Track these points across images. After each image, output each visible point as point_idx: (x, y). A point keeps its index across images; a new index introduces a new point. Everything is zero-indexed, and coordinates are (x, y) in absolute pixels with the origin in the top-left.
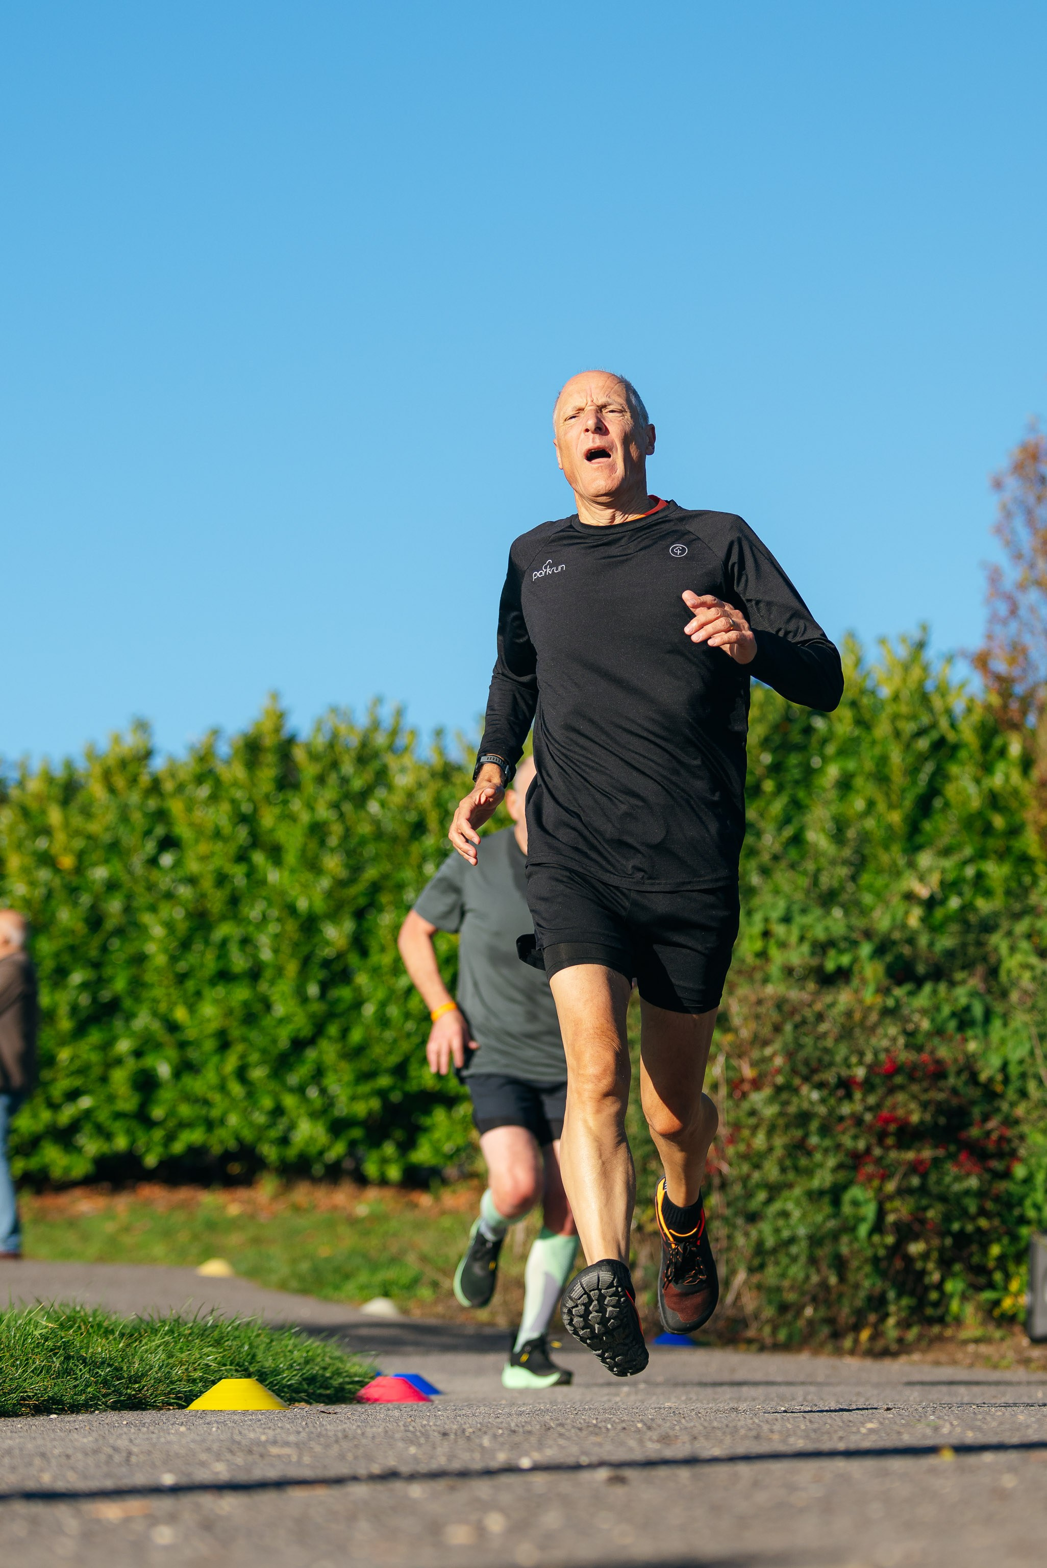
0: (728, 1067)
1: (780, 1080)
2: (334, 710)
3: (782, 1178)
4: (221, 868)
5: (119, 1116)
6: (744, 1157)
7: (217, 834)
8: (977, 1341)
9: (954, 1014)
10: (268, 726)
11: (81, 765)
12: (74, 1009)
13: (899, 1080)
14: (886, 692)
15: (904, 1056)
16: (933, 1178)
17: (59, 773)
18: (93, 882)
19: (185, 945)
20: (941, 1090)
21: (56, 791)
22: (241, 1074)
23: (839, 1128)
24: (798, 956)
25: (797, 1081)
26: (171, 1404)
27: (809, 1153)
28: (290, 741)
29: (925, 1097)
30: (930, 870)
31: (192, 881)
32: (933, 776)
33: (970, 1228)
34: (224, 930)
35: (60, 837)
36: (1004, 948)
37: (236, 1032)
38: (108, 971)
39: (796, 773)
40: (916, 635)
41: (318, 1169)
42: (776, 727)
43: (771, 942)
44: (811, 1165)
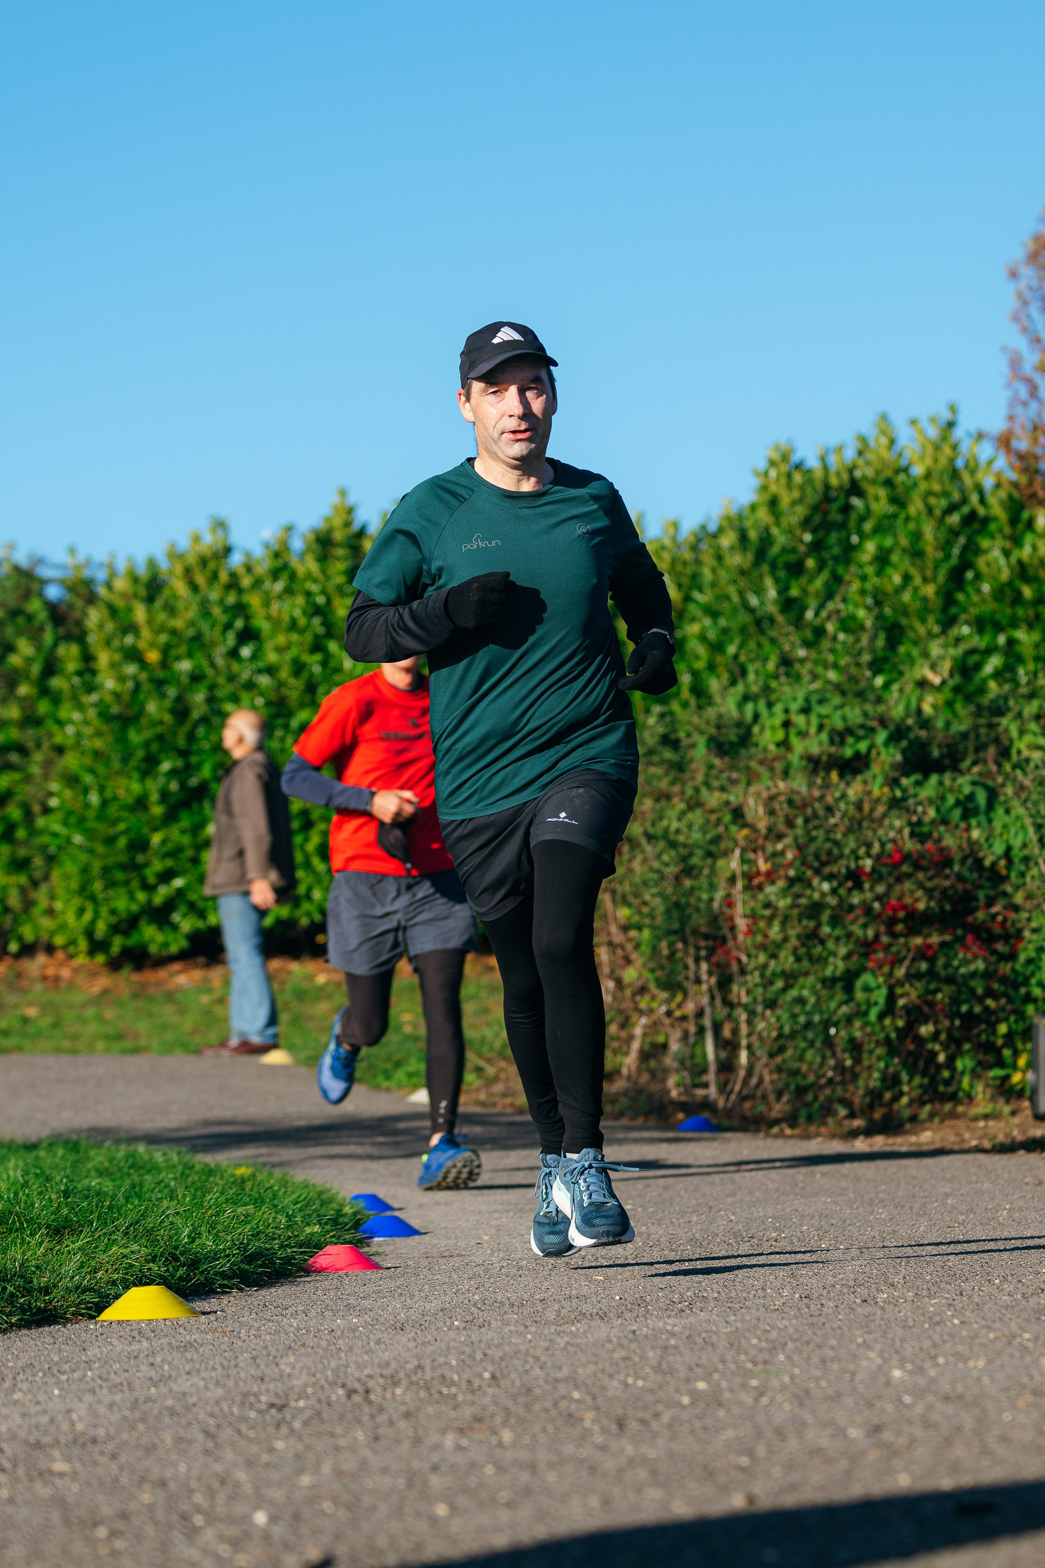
0: (743, 861)
1: (792, 873)
3: (796, 966)
4: (298, 657)
6: (763, 947)
8: (986, 1117)
9: (958, 803)
10: (338, 522)
11: (164, 565)
12: (165, 795)
13: (905, 868)
14: (918, 470)
15: (909, 845)
16: (941, 962)
17: (143, 572)
18: (180, 674)
20: (947, 877)
21: (142, 590)
23: (851, 916)
24: (817, 745)
25: (809, 873)
26: (82, 1315)
27: (822, 942)
28: (361, 533)
29: (929, 885)
30: (942, 658)
31: (270, 670)
32: (965, 549)
33: (977, 1009)
35: (146, 633)
36: (1014, 731)
38: (194, 759)
39: (836, 551)
40: (946, 415)
42: (816, 508)
43: (792, 732)
44: (825, 954)
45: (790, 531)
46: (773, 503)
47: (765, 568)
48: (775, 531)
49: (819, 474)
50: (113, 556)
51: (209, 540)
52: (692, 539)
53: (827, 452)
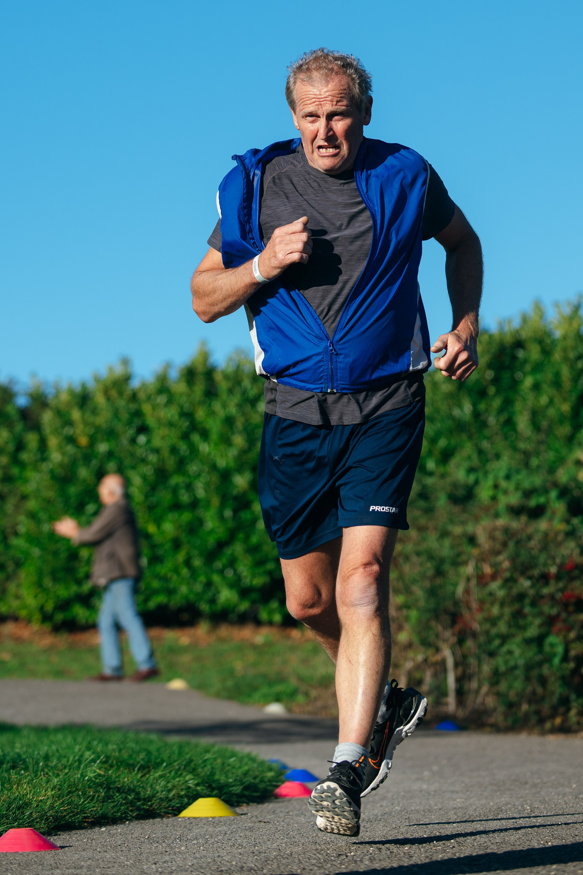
0: (476, 568)
1: (507, 575)
3: (509, 632)
4: (173, 443)
6: (487, 619)
10: (199, 361)
11: (91, 385)
13: (576, 573)
14: (558, 334)
15: (579, 560)
17: (78, 389)
18: (100, 453)
19: (154, 488)
21: (76, 400)
22: (188, 563)
23: (542, 602)
25: (517, 575)
27: (525, 617)
28: (213, 369)
34: (176, 480)
35: (80, 427)
39: (507, 383)
40: (575, 301)
41: (233, 616)
42: (496, 356)
43: (499, 491)
44: (526, 624)
47: (464, 393)
49: (498, 337)
51: (119, 370)
53: (503, 321)
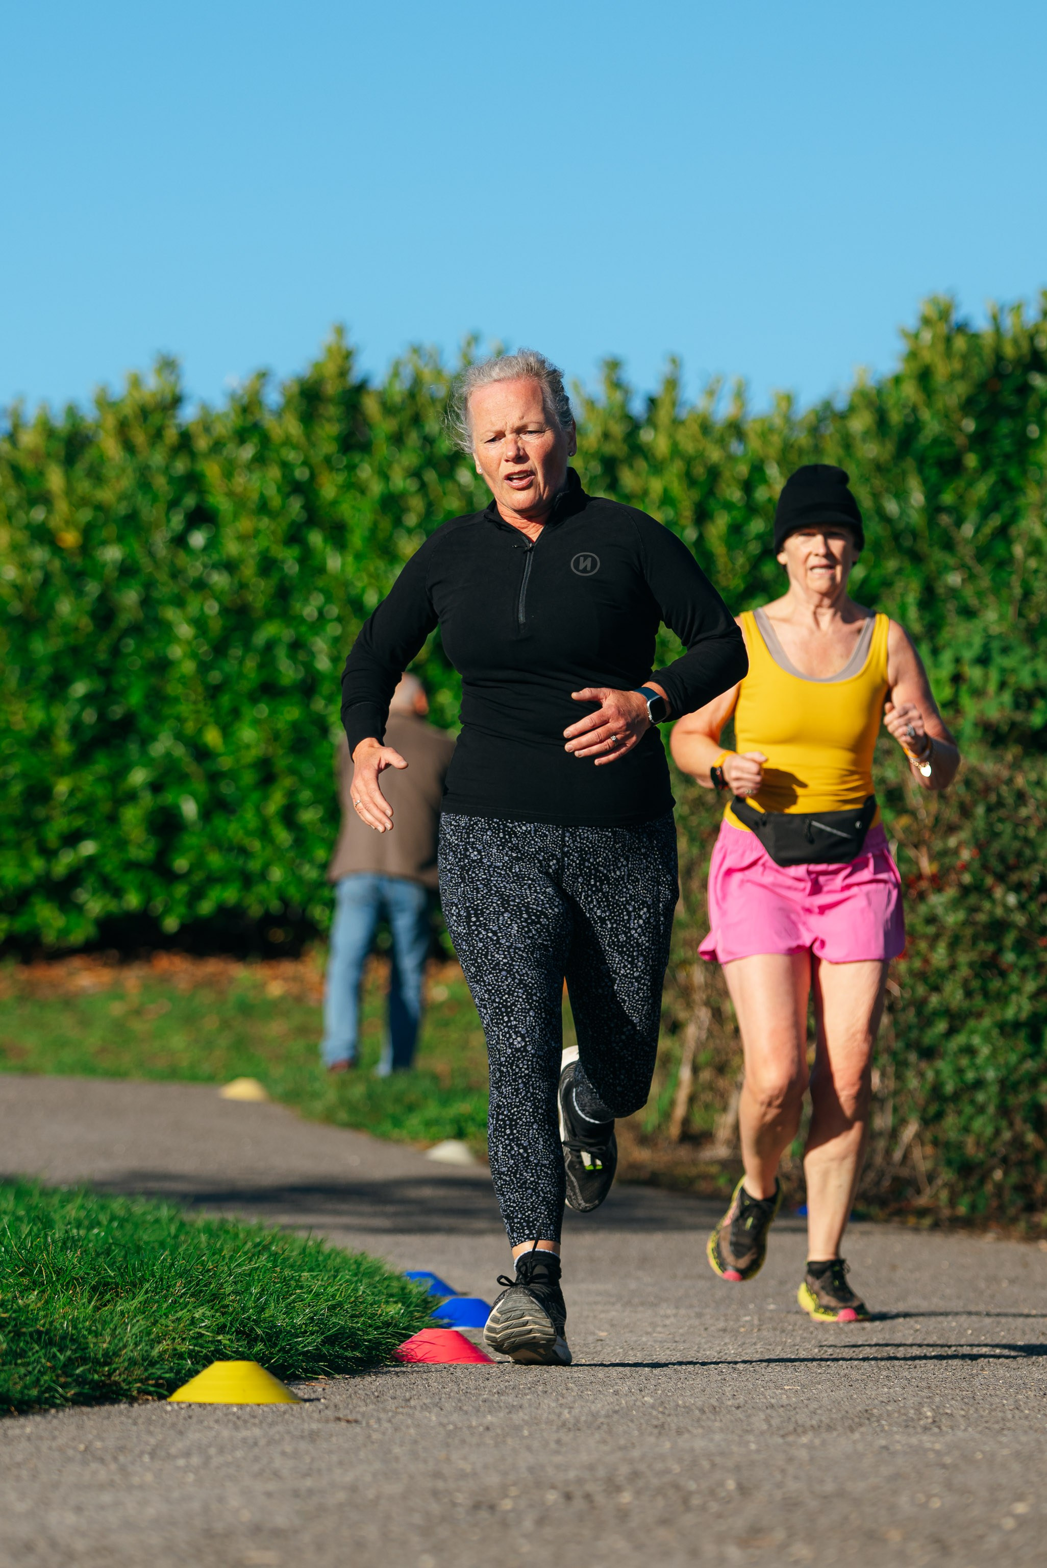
1: (967, 878)
2: (417, 350)
3: (966, 1004)
4: (267, 550)
5: (131, 866)
6: (920, 976)
7: (263, 508)
10: (331, 369)
11: (89, 413)
12: (76, 727)
17: (60, 422)
18: (104, 565)
19: (220, 649)
21: (59, 448)
22: (288, 816)
23: (1041, 943)
24: (995, 708)
25: (989, 881)
26: (150, 1393)
27: (1003, 974)
28: (361, 388)
31: (230, 566)
34: (270, 630)
35: (62, 506)
37: (282, 762)
38: (120, 681)
39: (1007, 445)
42: (982, 386)
43: (964, 688)
44: (1005, 989)
45: (946, 416)
46: (924, 376)
47: (909, 464)
48: (926, 415)
49: (988, 340)
50: (21, 399)
51: (152, 384)
52: (812, 418)
53: (1002, 309)
